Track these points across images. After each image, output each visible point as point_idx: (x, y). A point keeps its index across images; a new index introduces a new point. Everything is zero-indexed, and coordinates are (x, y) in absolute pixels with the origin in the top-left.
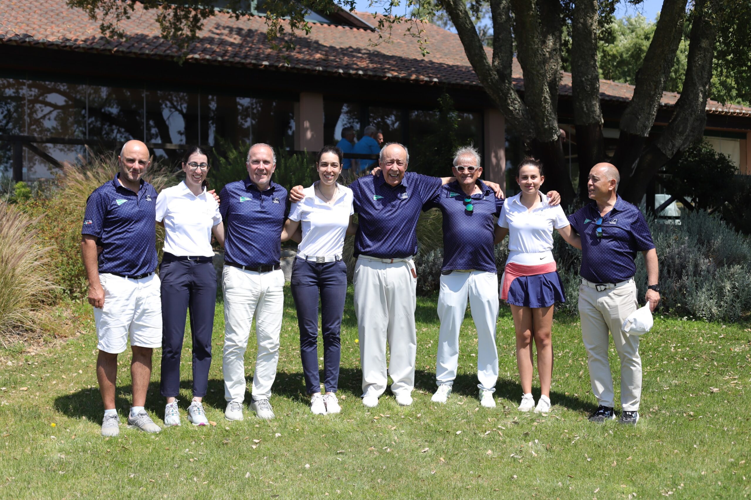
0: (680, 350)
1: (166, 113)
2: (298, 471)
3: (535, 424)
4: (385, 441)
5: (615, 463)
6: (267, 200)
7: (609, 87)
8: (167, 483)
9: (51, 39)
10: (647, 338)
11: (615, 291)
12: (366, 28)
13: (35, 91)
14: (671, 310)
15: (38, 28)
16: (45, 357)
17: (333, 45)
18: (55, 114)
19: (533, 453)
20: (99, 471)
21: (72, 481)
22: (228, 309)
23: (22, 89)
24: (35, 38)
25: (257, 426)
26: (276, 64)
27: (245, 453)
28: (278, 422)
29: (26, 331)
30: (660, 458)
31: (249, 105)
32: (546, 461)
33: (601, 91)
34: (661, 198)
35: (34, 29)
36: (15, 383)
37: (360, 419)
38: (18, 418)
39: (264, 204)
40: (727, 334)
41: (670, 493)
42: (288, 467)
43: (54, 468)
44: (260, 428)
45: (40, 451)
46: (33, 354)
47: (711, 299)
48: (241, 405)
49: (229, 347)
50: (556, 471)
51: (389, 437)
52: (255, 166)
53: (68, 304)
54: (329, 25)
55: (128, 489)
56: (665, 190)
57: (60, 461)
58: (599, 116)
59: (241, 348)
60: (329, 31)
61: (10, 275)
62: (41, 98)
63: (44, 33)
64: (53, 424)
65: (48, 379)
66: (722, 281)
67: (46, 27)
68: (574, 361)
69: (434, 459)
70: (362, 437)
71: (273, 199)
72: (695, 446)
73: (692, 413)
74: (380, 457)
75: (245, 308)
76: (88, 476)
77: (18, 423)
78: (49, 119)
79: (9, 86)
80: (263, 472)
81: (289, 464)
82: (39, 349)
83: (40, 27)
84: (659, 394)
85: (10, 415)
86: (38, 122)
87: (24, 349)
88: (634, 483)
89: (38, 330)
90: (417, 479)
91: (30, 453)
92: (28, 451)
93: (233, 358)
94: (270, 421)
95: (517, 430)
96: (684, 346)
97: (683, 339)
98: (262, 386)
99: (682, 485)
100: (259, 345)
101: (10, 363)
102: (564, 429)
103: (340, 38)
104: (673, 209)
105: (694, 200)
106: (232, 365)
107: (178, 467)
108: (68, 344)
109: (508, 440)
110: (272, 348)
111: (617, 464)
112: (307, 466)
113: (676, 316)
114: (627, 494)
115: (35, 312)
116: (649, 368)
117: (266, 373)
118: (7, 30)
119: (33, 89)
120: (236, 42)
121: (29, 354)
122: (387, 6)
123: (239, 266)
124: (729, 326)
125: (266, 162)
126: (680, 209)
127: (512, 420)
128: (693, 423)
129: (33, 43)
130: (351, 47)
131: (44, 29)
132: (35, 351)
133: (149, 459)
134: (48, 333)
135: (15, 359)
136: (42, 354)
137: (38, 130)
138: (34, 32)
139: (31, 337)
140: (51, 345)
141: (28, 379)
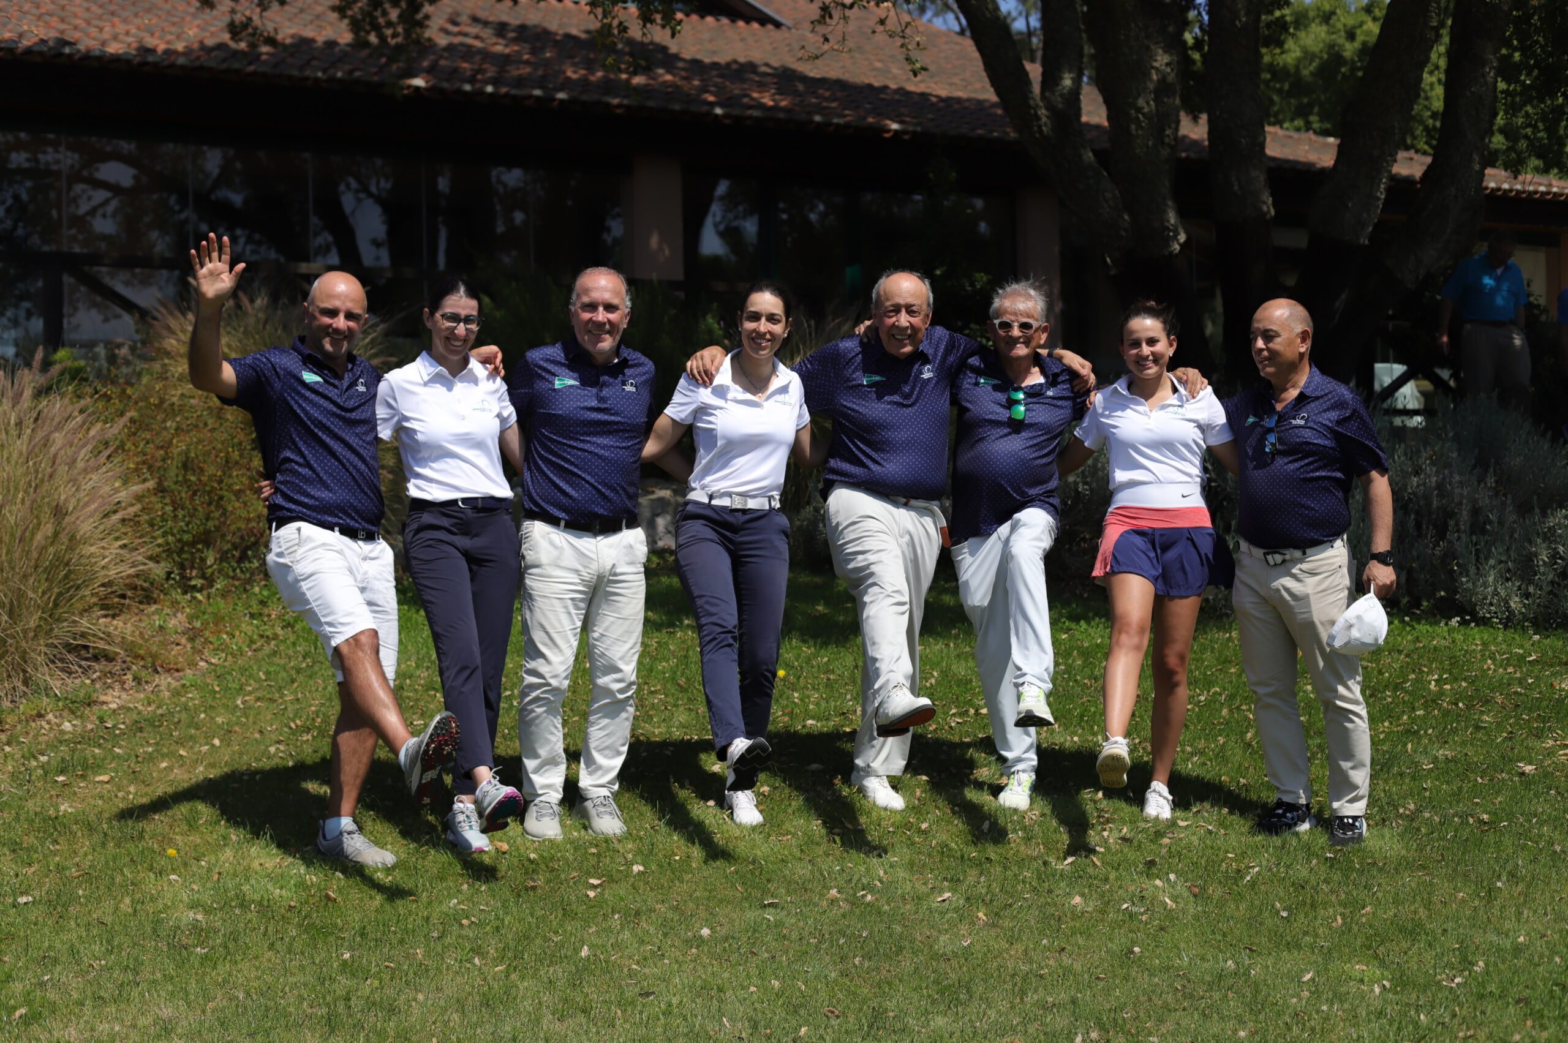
0: (1448, 687)
1: (348, 201)
2: (688, 943)
3: (1166, 841)
4: (859, 880)
5: (1340, 921)
6: (611, 384)
7: (1273, 140)
8: (422, 970)
9: (113, 48)
10: (1378, 661)
11: (1304, 566)
12: (764, 20)
13: (71, 158)
14: (1425, 604)
15: (83, 25)
16: (139, 713)
17: (699, 57)
18: (114, 204)
19: (1167, 900)
20: (278, 945)
21: (223, 969)
22: (530, 610)
23: (45, 153)
24: (82, 47)
25: (594, 850)
26: (583, 98)
27: (574, 907)
28: (634, 841)
29: (96, 658)
30: (1429, 910)
31: (522, 185)
32: (1197, 918)
33: (1269, 151)
34: (1387, 372)
35: (76, 28)
36: (85, 767)
37: (805, 834)
38: (97, 838)
39: (605, 392)
40: (1544, 653)
41: (1458, 980)
42: (665, 935)
43: (185, 941)
44: (599, 855)
45: (152, 907)
46: (114, 706)
47: (1508, 580)
48: (556, 808)
49: (533, 687)
50: (1219, 937)
51: (868, 870)
52: (586, 316)
53: (178, 603)
55: (344, 982)
56: (1393, 355)
57: (194, 928)
58: (1265, 202)
59: (556, 690)
62: (85, 173)
63: (98, 35)
64: (171, 852)
65: (150, 758)
66: (1530, 542)
67: (101, 24)
68: (1231, 711)
69: (964, 915)
70: (812, 872)
71: (624, 383)
72: (1499, 884)
73: (1485, 817)
74: (852, 912)
75: (566, 607)
76: (256, 958)
77: (99, 849)
78: (104, 216)
79: (18, 146)
80: (617, 946)
81: (667, 928)
82: (124, 696)
83: (88, 23)
84: (1414, 778)
85: (79, 834)
86: (80, 222)
87: (94, 696)
88: (1382, 964)
89: (122, 657)
90: (936, 956)
91: (130, 910)
92: (126, 906)
93: (539, 710)
94: (619, 841)
95: (1131, 855)
96: (1456, 679)
97: (1455, 666)
98: (600, 768)
99: (1481, 963)
100: (595, 685)
101: (67, 726)
102: (1227, 852)
103: (711, 41)
104: (1409, 395)
105: (1454, 375)
106: (537, 726)
107: (439, 938)
108: (184, 685)
109: (1113, 875)
110: (621, 691)
111: (1344, 923)
112: (705, 932)
113: (1434, 616)
114: (1372, 982)
115: (109, 620)
116: (1386, 724)
117: (609, 742)
118: (20, 30)
119: (68, 153)
121: (105, 707)
123: (553, 521)
124: (1548, 637)
125: (610, 307)
126: (1424, 393)
127: (1117, 835)
128: (1491, 838)
129: (77, 57)
130: (735, 61)
131: (97, 27)
132: (117, 700)
133: (376, 920)
134: (142, 663)
135: (76, 717)
136: (131, 705)
137: (80, 237)
138: (77, 35)
139: (107, 669)
140: (149, 688)
141: (109, 757)
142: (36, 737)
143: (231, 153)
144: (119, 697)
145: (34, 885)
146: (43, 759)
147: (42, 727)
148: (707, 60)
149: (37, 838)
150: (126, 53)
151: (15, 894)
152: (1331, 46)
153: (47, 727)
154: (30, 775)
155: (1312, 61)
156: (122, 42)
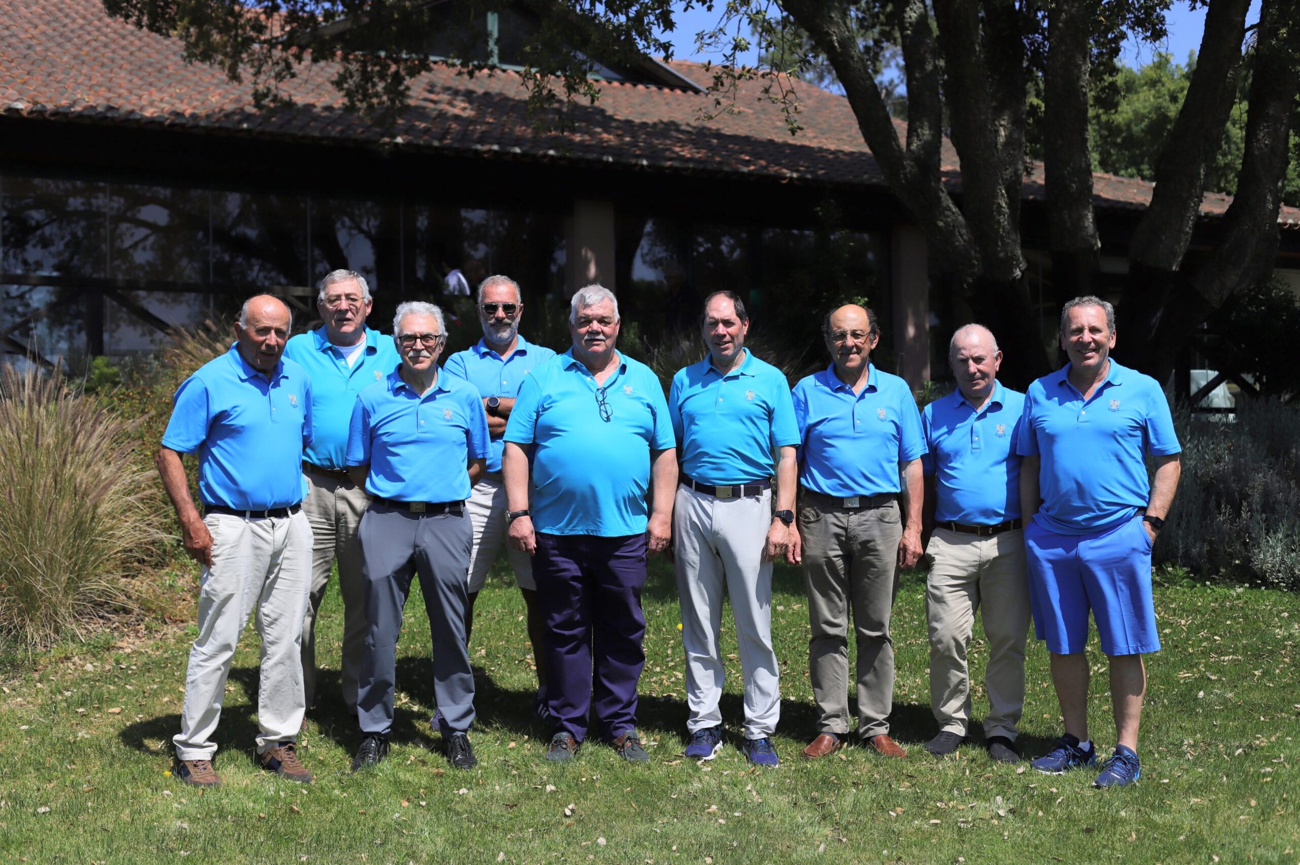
1: (342, 237)
2: (587, 850)
5: (1134, 836)
7: (1107, 185)
9: (148, 113)
12: (686, 87)
13: (118, 202)
14: (1223, 570)
15: (126, 94)
16: (149, 657)
17: (630, 118)
18: (152, 239)
20: (248, 849)
23: (97, 198)
24: (124, 111)
25: (516, 772)
26: (533, 152)
27: (495, 819)
29: (116, 611)
31: (484, 222)
33: (1095, 191)
34: (1201, 377)
35: (120, 96)
36: (100, 701)
38: (106, 760)
42: (569, 844)
43: (171, 845)
44: (519, 776)
45: (147, 817)
46: (128, 651)
47: (1293, 551)
50: (1032, 849)
51: (742, 790)
53: (186, 566)
54: (622, 84)
56: (1207, 363)
57: (180, 834)
58: (1093, 236)
60: (623, 94)
61: (89, 516)
62: (129, 214)
63: (137, 102)
65: (155, 694)
67: (141, 93)
74: (726, 826)
77: (107, 768)
78: (144, 249)
79: (75, 193)
80: (528, 852)
81: (571, 838)
82: (137, 642)
83: (131, 93)
84: (1206, 716)
85: (92, 756)
86: (124, 254)
87: (112, 643)
89: (137, 610)
91: (129, 820)
92: (126, 815)
94: (537, 765)
101: (89, 667)
103: (641, 105)
104: (1221, 396)
105: (1258, 380)
107: (381, 844)
108: (186, 634)
111: (1138, 838)
112: (602, 841)
113: (1231, 580)
115: (129, 580)
118: (74, 98)
119: (115, 198)
120: (465, 114)
121: (121, 652)
122: (728, 52)
126: (1234, 395)
129: (120, 120)
130: (660, 121)
131: (137, 95)
132: (131, 646)
133: (331, 830)
134: (153, 615)
135: (97, 660)
136: (143, 650)
137: (123, 267)
138: (121, 102)
139: (124, 621)
140: (158, 636)
141: (122, 693)
142: (63, 676)
143: (248, 197)
144: (133, 644)
145: (52, 797)
146: (68, 694)
147: (68, 668)
148: (637, 121)
149: (58, 759)
150: (159, 116)
151: (36, 806)
152: (1158, 108)
153: (73, 667)
154: (56, 707)
155: (1142, 121)
156: (156, 107)
